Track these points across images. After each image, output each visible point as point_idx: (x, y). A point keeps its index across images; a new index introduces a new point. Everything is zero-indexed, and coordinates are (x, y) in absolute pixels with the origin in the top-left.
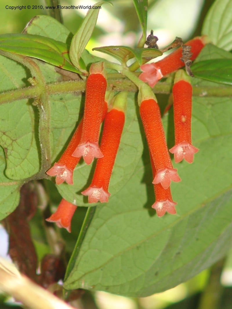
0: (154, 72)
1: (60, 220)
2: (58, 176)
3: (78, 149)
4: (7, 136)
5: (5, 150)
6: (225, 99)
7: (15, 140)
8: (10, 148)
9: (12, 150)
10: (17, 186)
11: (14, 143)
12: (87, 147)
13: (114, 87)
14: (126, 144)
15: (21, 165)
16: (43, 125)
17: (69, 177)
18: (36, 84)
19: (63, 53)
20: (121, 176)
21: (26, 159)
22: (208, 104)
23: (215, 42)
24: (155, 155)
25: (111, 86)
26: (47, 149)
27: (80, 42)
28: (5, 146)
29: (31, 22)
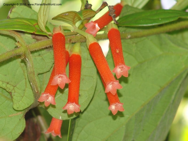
0: (94, 27)
1: (53, 131)
2: (45, 101)
3: (54, 80)
4: (10, 84)
5: (10, 93)
6: (143, 39)
7: (15, 86)
8: (13, 91)
9: (15, 92)
10: (22, 115)
11: (15, 88)
12: (59, 77)
13: (70, 40)
14: (85, 76)
15: (22, 100)
16: (30, 70)
17: (53, 100)
18: (20, 45)
19: (34, 25)
20: (87, 96)
21: (24, 97)
22: (133, 43)
23: (130, 4)
24: (103, 75)
25: (69, 40)
26: (35, 86)
27: (43, 15)
28: (10, 91)
29: (11, 11)
